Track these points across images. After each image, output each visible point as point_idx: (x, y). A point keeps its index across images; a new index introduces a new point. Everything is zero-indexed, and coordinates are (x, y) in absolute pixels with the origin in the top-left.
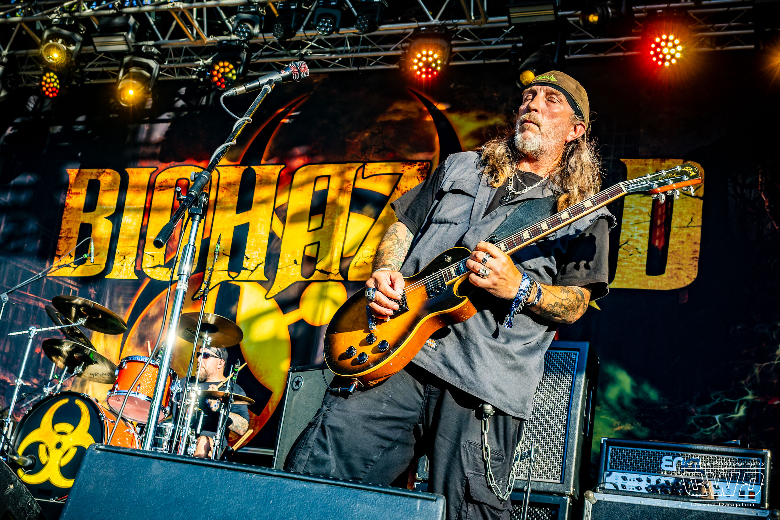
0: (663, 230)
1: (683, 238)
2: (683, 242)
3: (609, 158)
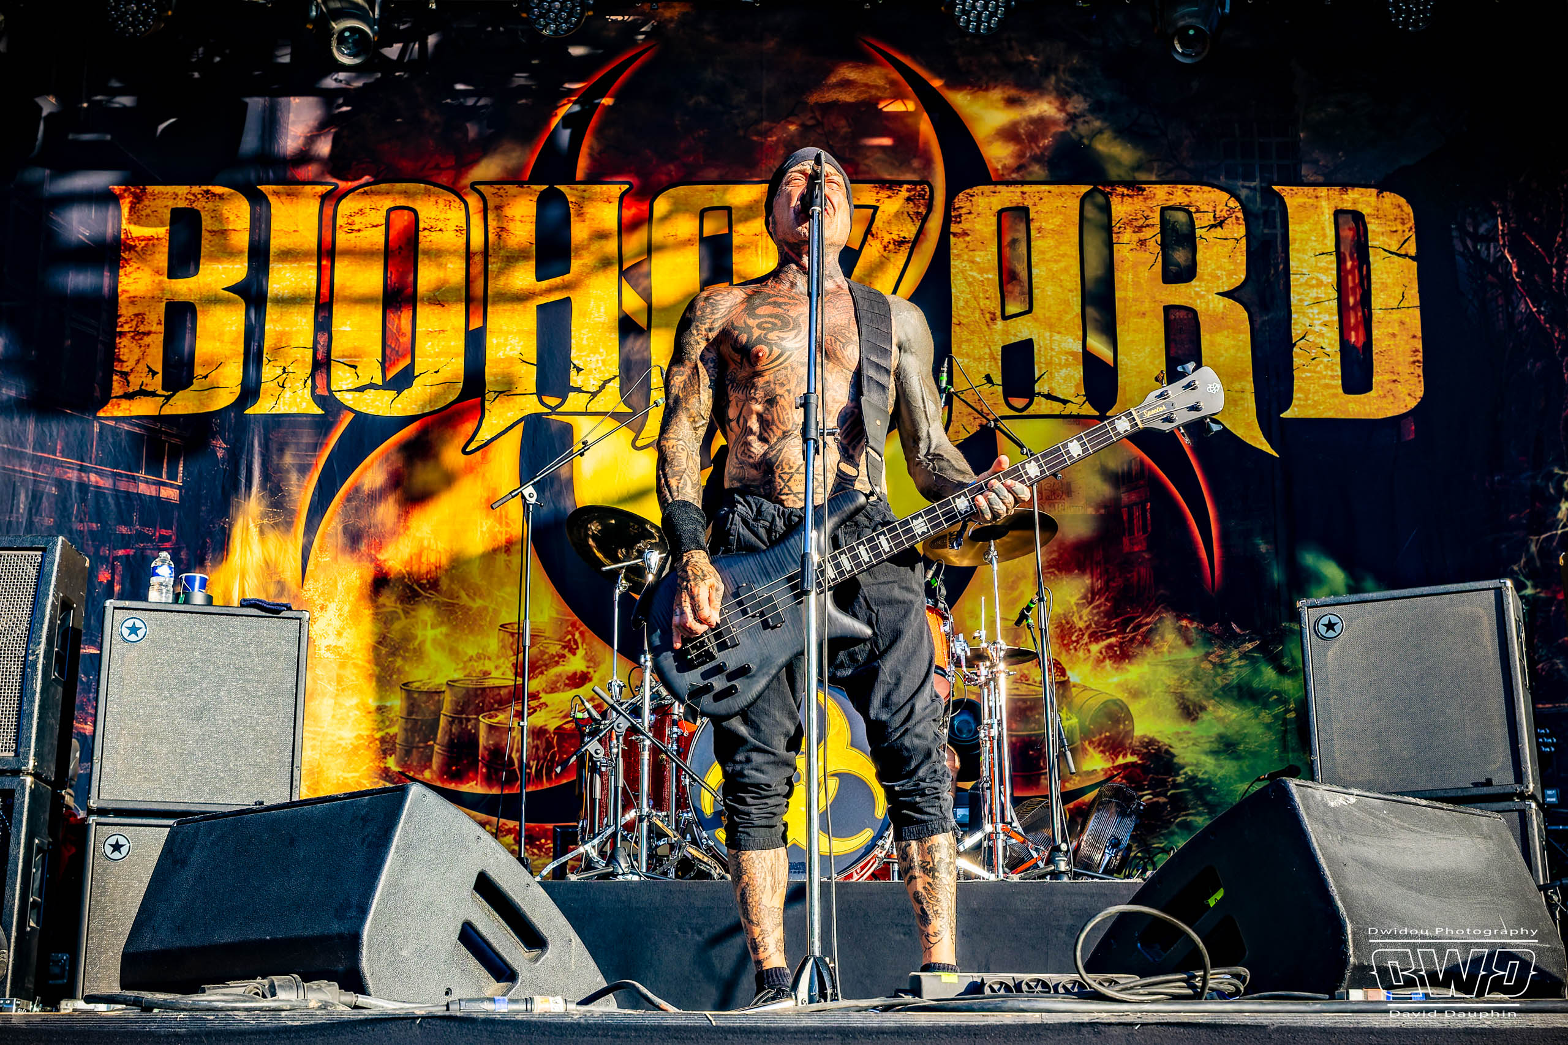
0: (1360, 314)
1: (1393, 328)
2: (1394, 335)
3: (1253, 184)
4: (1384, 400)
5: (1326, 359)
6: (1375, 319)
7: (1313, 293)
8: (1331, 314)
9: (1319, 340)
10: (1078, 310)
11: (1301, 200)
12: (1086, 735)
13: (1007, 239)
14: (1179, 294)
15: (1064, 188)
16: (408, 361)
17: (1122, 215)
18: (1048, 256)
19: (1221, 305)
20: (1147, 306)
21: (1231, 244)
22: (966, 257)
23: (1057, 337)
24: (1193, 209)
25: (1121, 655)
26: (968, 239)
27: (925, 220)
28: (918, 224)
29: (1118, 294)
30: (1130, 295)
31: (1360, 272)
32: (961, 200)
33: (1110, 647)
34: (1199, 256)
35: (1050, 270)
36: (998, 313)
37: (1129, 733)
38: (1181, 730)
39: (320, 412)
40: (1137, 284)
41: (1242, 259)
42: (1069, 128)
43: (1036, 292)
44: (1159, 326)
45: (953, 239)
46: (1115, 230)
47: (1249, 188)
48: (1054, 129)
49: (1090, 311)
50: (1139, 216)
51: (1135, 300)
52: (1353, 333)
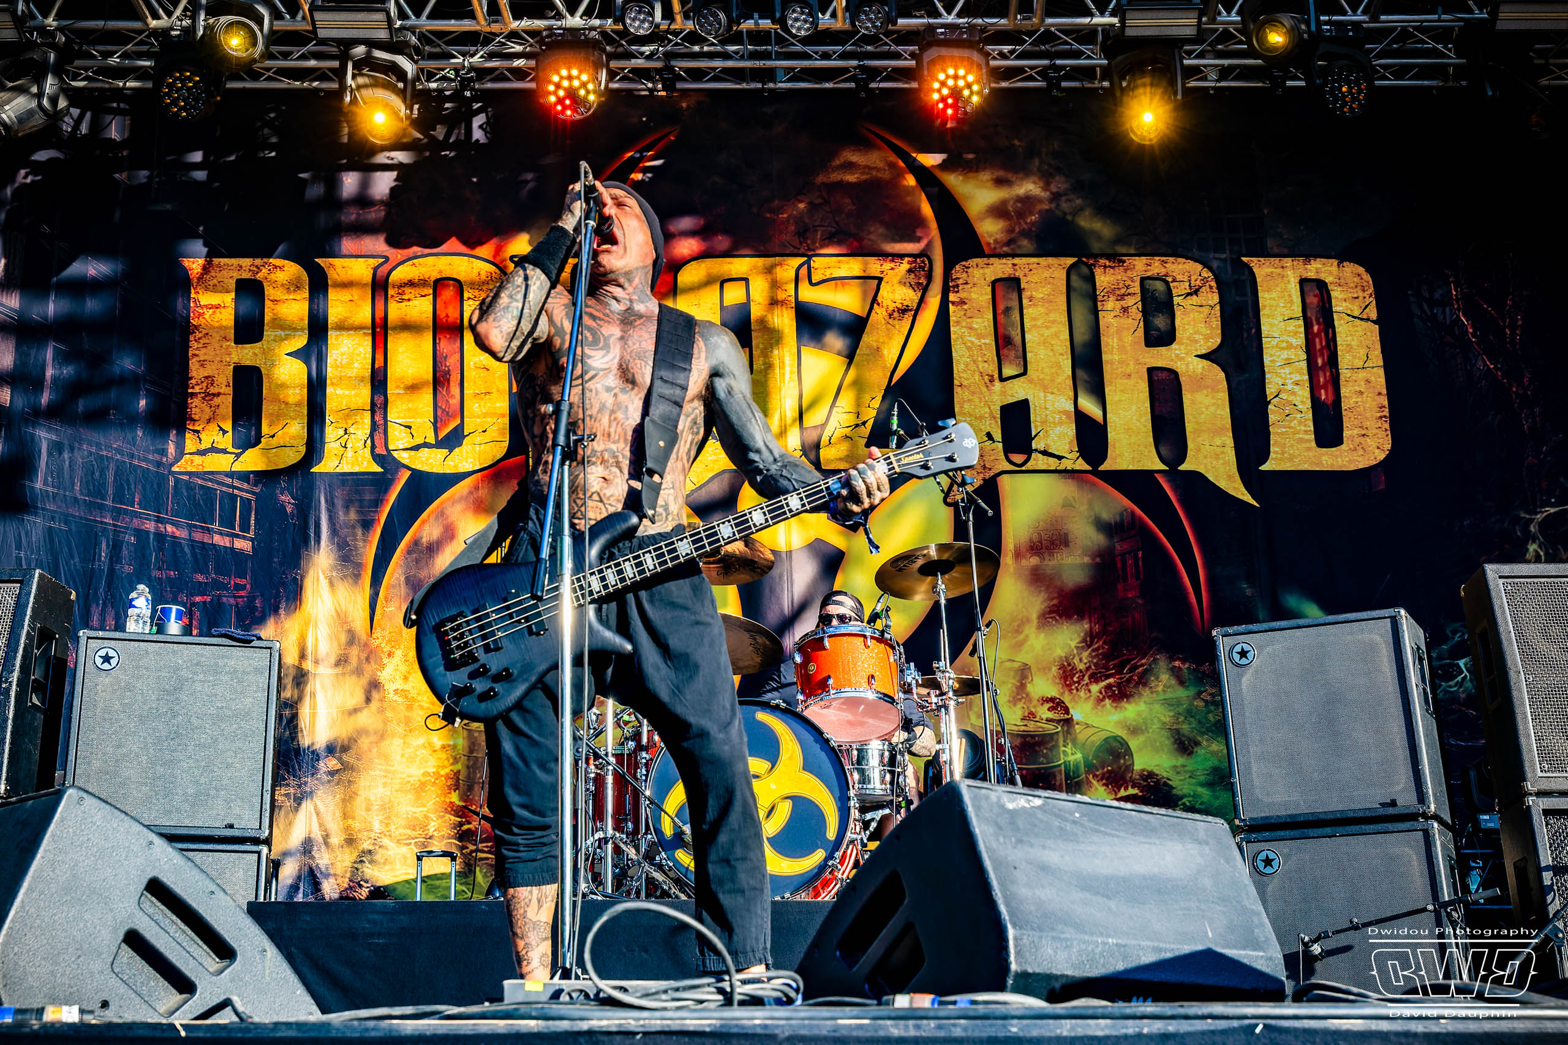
0: (1328, 374)
1: (1360, 386)
2: (1361, 393)
3: (1223, 256)
4: (1355, 454)
5: (1299, 416)
6: (1342, 378)
7: (1285, 354)
8: (1302, 374)
9: (1291, 398)
10: (1070, 373)
11: (1269, 270)
12: (1090, 768)
13: (1001, 307)
14: (1161, 357)
15: (1050, 260)
16: (458, 421)
17: (1105, 284)
18: (1039, 323)
19: (1200, 366)
20: (1131, 368)
21: (1206, 310)
22: (964, 324)
23: (1050, 397)
24: (1170, 279)
25: (1119, 694)
26: (965, 307)
27: (925, 290)
28: (919, 294)
29: (1104, 357)
30: (1116, 357)
31: (1327, 335)
32: (957, 271)
33: (1109, 687)
34: (1178, 322)
35: (1042, 335)
36: (996, 376)
37: (1129, 768)
38: (1179, 764)
39: (380, 470)
40: (1122, 349)
41: (1216, 323)
42: (1053, 206)
43: (1029, 355)
44: (1144, 386)
45: (951, 308)
46: (1100, 298)
47: (1220, 259)
48: (1039, 207)
49: (1080, 373)
50: (1121, 285)
51: (1121, 362)
52: (1323, 392)
